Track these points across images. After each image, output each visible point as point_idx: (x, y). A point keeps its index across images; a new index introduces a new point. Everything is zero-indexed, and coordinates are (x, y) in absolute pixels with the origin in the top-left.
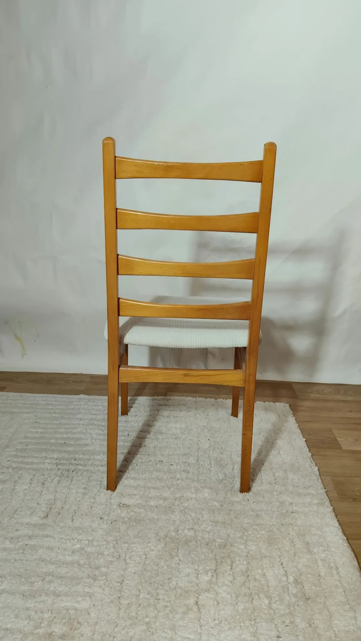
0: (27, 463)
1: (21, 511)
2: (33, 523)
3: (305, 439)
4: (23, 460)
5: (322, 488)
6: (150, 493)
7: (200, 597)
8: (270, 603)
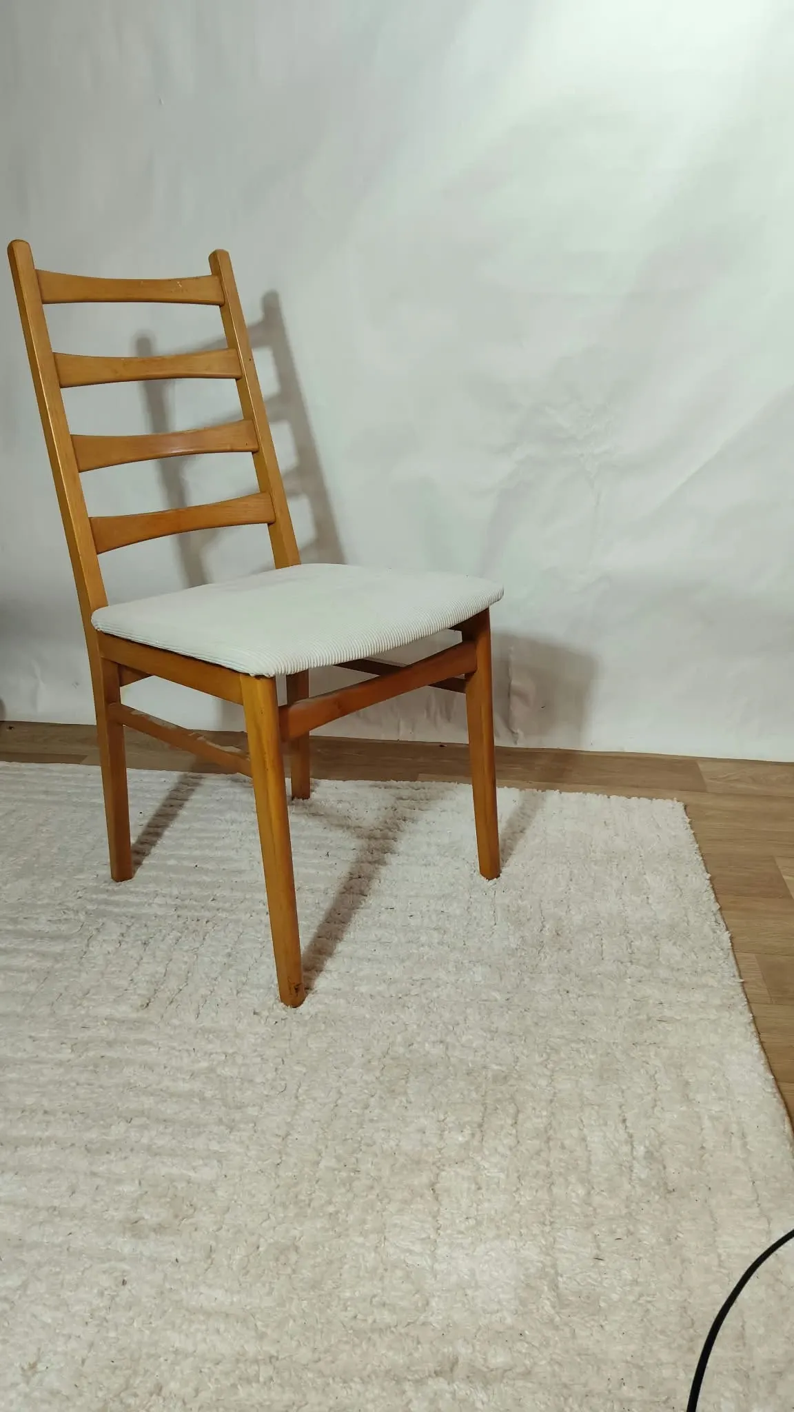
0: (117, 904)
1: (97, 994)
2: (118, 1016)
3: (708, 876)
4: (109, 898)
5: (734, 976)
6: (361, 970)
7: (443, 1174)
8: (589, 1193)
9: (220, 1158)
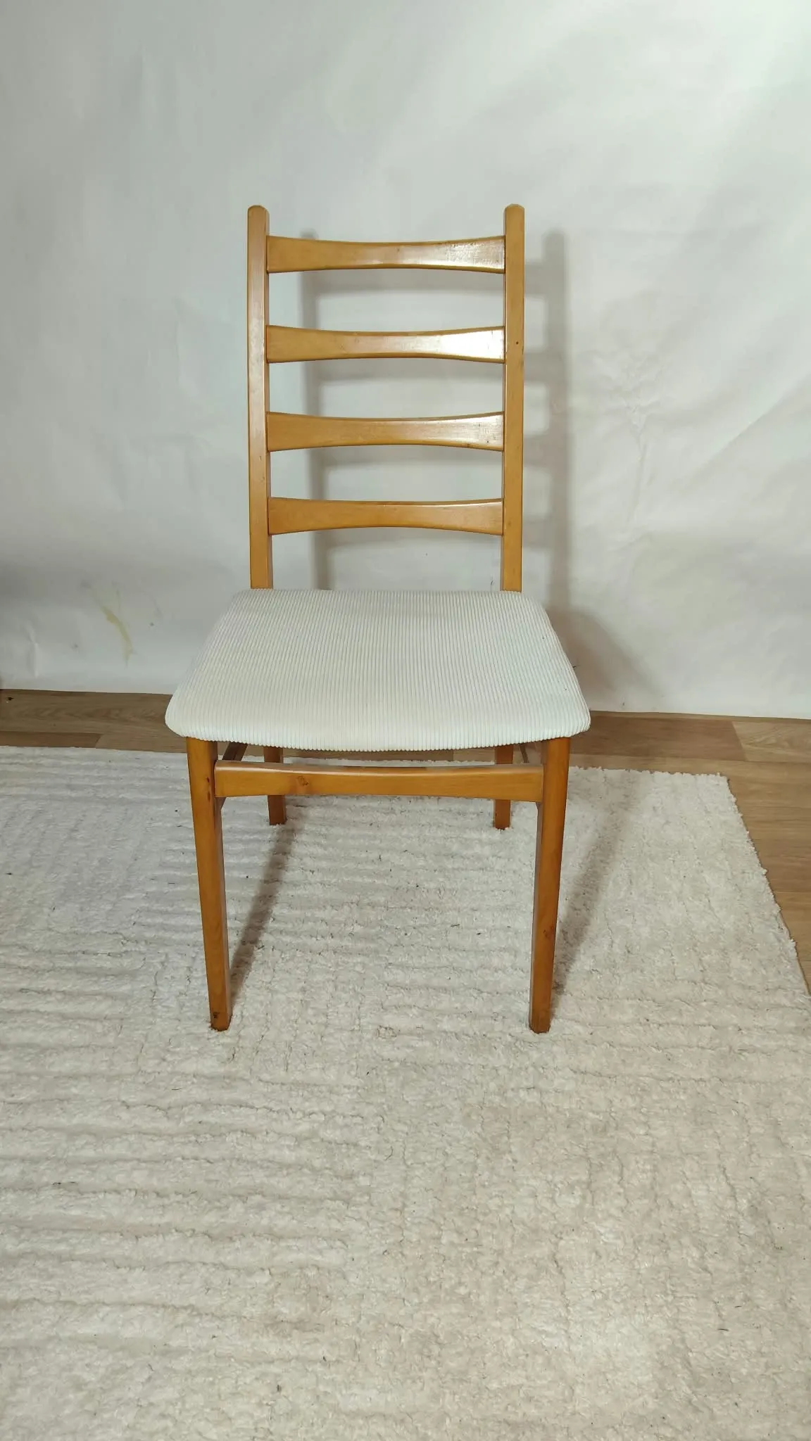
0: (176, 929)
1: (179, 1046)
2: (206, 1072)
3: (764, 871)
4: (165, 922)
5: (804, 993)
6: (440, 1002)
7: (562, 1243)
8: (702, 1257)
9: (344, 1238)
